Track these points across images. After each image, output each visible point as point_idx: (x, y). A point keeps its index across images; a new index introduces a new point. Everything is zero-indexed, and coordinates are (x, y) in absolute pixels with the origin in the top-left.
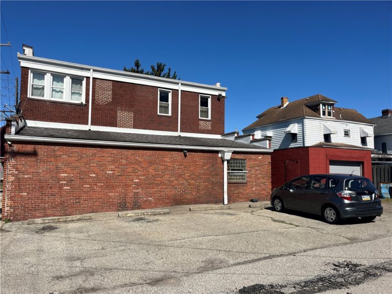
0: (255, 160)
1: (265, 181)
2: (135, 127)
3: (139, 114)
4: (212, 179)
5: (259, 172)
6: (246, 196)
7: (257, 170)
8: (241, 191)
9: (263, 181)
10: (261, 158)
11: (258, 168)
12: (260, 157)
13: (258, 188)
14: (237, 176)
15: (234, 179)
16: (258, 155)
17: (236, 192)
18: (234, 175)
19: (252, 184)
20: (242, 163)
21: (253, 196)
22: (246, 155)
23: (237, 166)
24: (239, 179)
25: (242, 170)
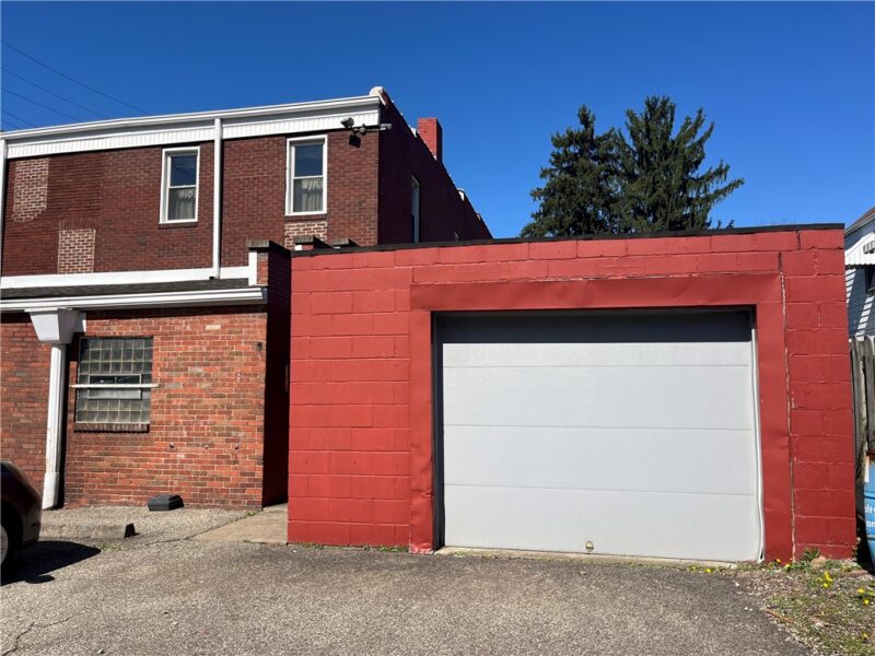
0: (191, 338)
1: (231, 424)
2: (99, 267)
3: (111, 230)
4: (15, 415)
5: (205, 385)
6: (143, 482)
7: (198, 378)
8: (126, 460)
9: (224, 422)
10: (218, 327)
11: (200, 370)
12: (215, 325)
13: (200, 451)
14: (114, 401)
15: (103, 414)
16: (205, 318)
17: (105, 464)
18: (105, 401)
19: (172, 434)
20: (139, 354)
21: (175, 485)
22: (153, 321)
23: (117, 366)
24: (124, 414)
25: (134, 380)
